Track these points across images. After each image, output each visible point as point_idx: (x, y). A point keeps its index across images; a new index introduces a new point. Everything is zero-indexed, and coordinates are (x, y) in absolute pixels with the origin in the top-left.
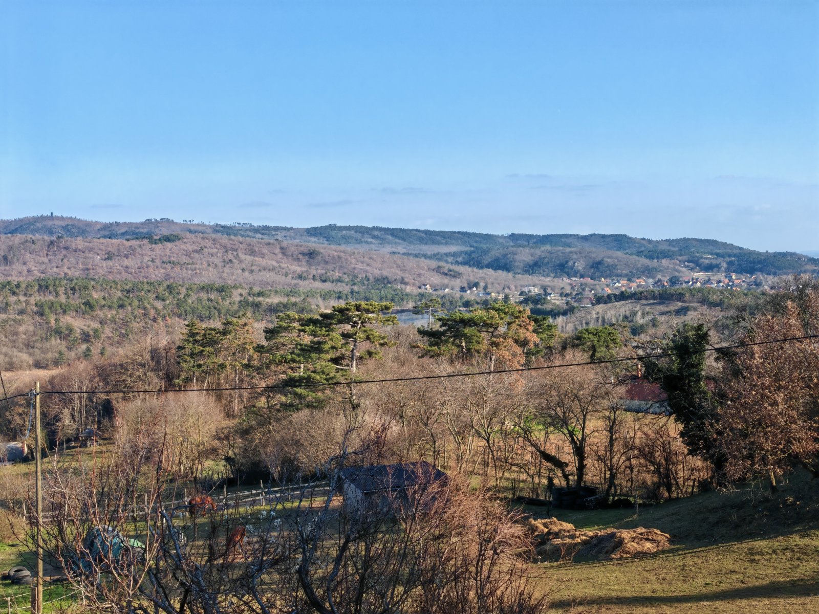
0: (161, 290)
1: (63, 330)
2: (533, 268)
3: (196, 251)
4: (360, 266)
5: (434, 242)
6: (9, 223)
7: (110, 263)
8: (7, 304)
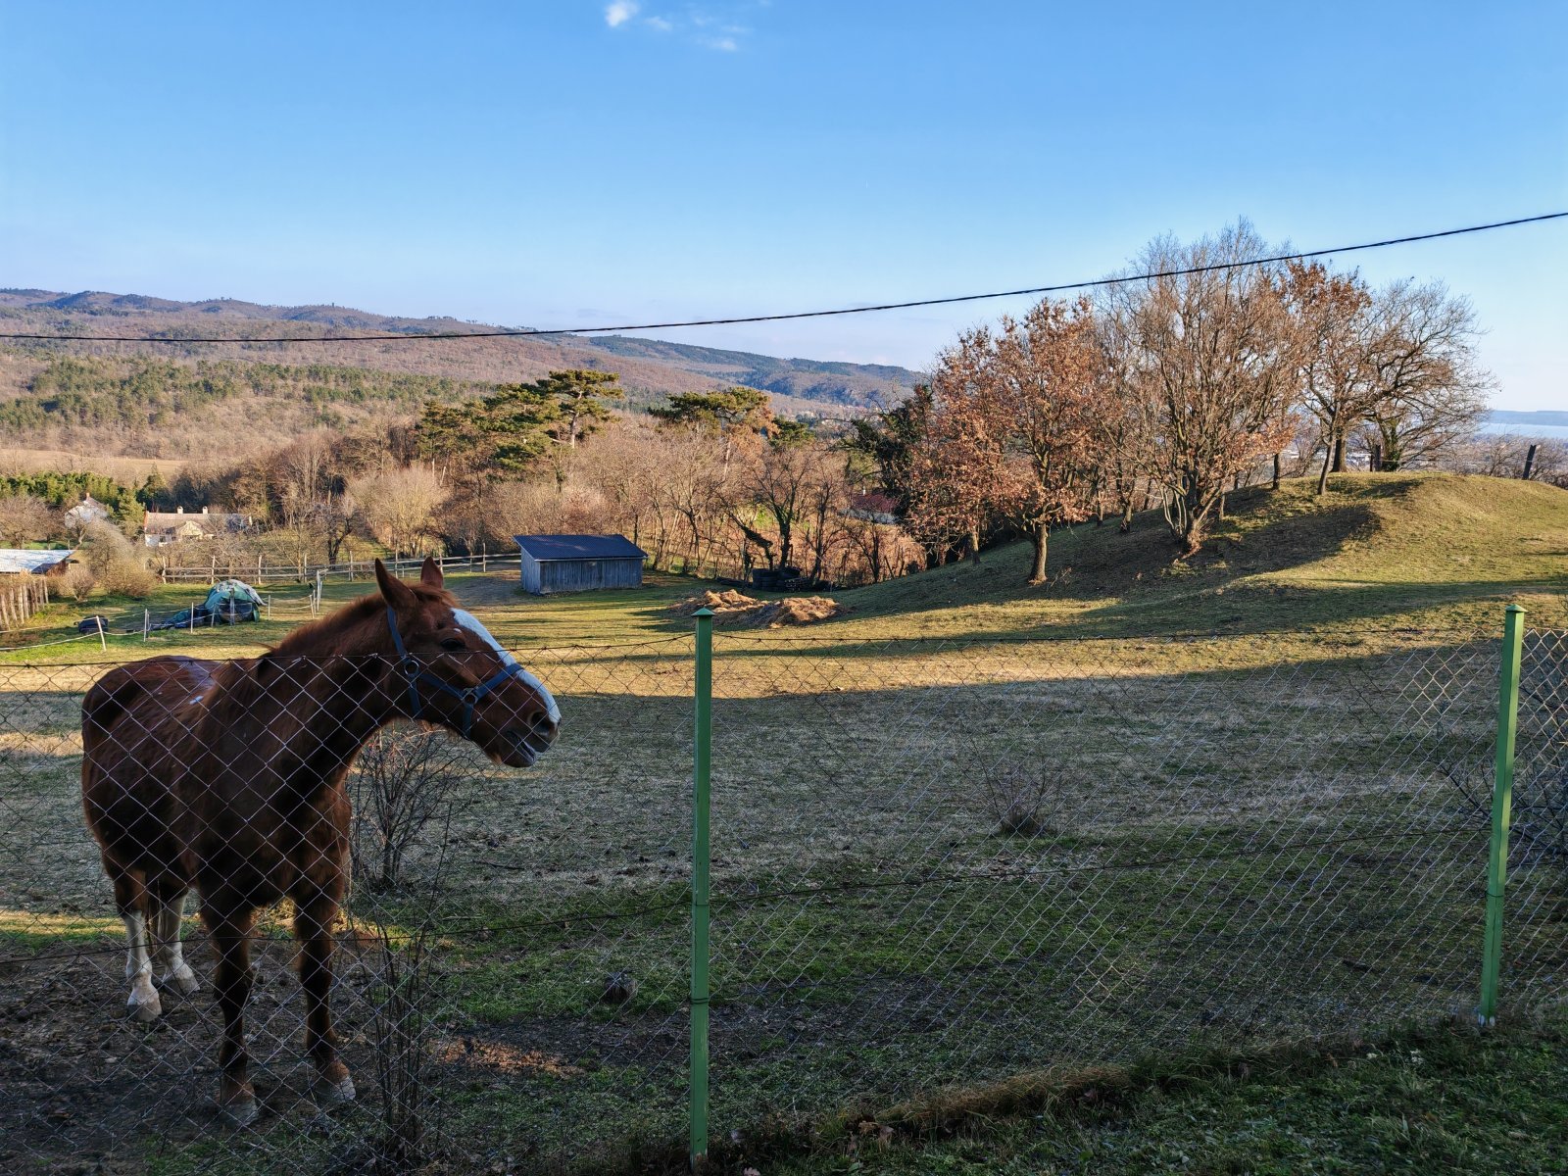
0: (433, 384)
1: (331, 417)
2: (811, 393)
3: (475, 350)
4: (641, 378)
5: (717, 361)
6: (290, 310)
7: (387, 356)
8: (273, 387)
